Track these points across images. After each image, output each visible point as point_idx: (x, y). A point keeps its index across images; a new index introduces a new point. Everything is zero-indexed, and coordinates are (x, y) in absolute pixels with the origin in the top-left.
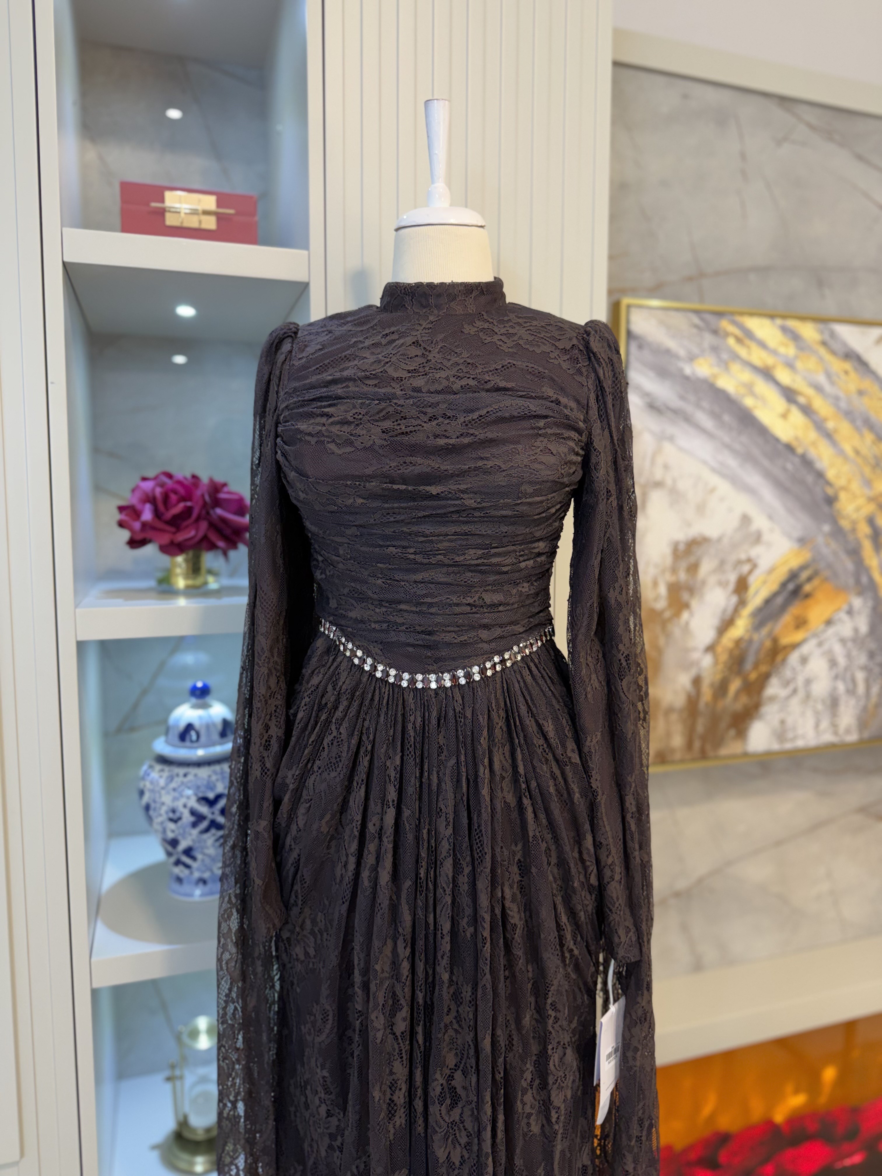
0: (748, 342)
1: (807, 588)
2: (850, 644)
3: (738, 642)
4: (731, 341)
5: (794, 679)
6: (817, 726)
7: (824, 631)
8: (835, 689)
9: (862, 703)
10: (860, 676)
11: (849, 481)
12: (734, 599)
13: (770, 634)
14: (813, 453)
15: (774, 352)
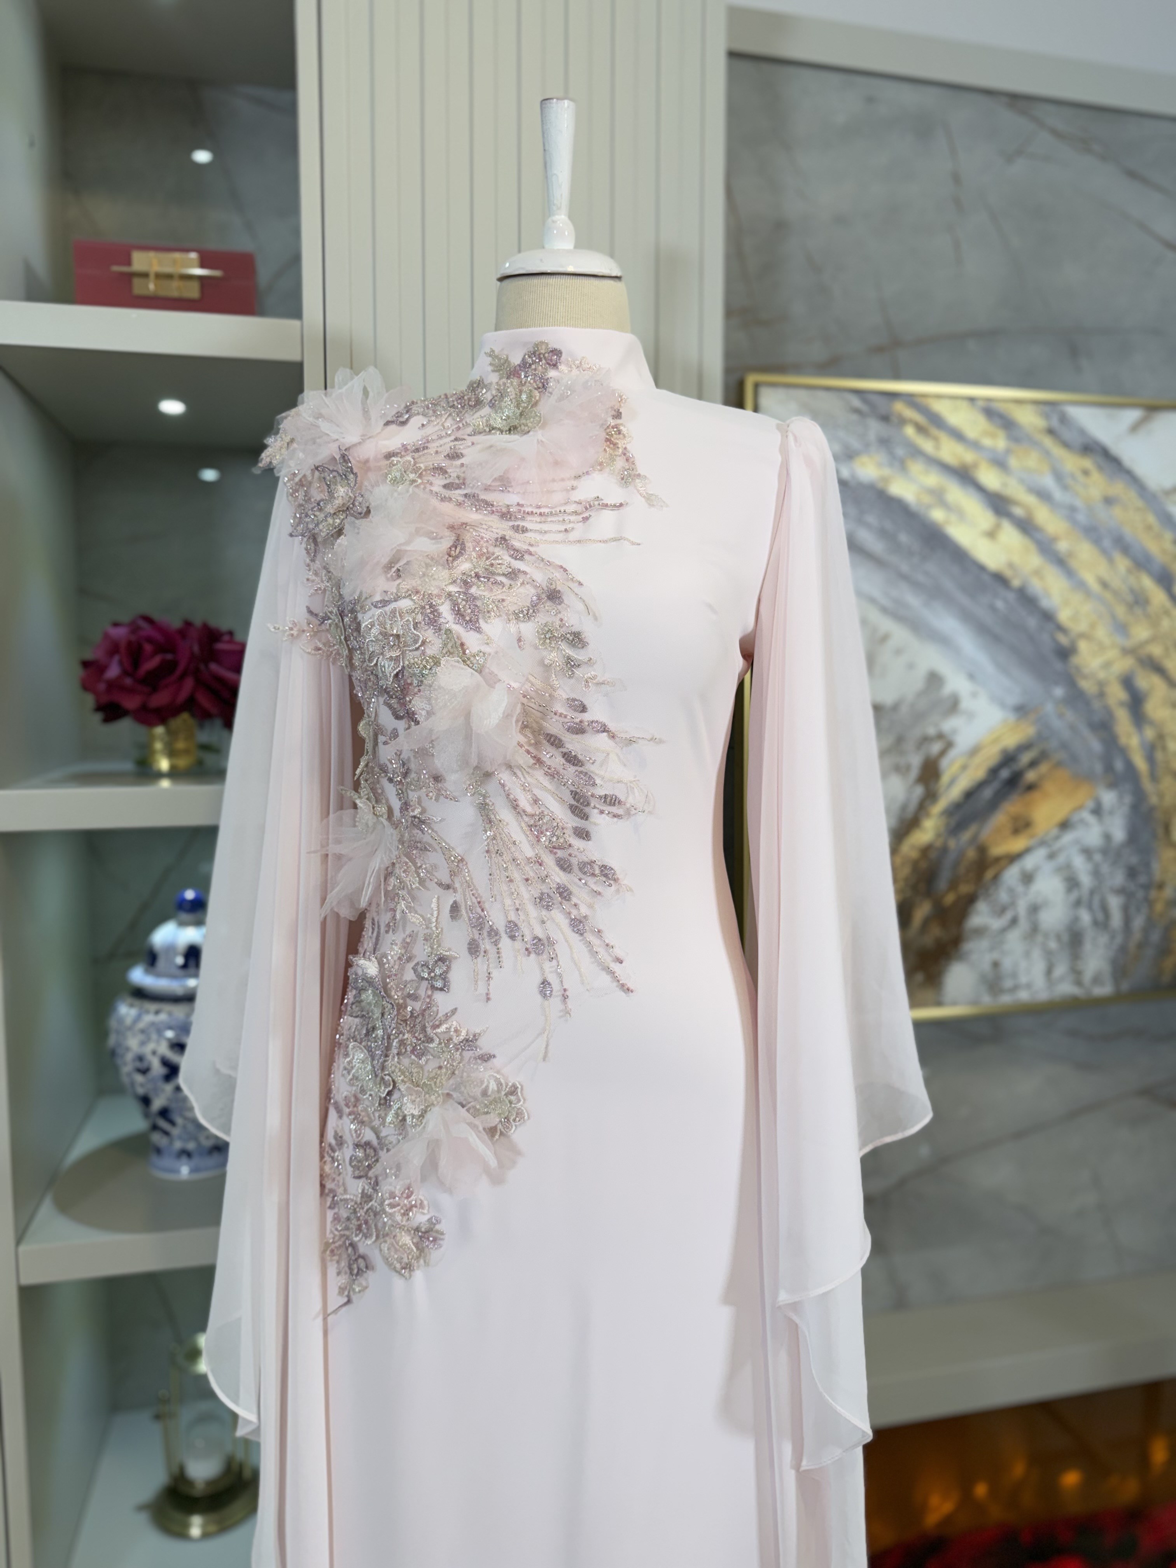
0: (934, 431)
1: (1031, 776)
2: (1098, 857)
3: (926, 850)
4: (910, 431)
5: (1013, 904)
6: (1049, 971)
7: (1057, 838)
8: (1076, 920)
9: (1119, 940)
10: (1115, 903)
11: (1093, 626)
12: (919, 791)
13: (974, 838)
14: (1036, 586)
15: (975, 445)
